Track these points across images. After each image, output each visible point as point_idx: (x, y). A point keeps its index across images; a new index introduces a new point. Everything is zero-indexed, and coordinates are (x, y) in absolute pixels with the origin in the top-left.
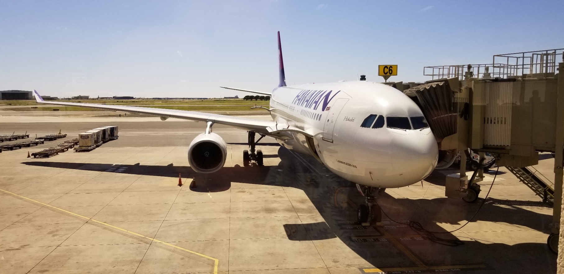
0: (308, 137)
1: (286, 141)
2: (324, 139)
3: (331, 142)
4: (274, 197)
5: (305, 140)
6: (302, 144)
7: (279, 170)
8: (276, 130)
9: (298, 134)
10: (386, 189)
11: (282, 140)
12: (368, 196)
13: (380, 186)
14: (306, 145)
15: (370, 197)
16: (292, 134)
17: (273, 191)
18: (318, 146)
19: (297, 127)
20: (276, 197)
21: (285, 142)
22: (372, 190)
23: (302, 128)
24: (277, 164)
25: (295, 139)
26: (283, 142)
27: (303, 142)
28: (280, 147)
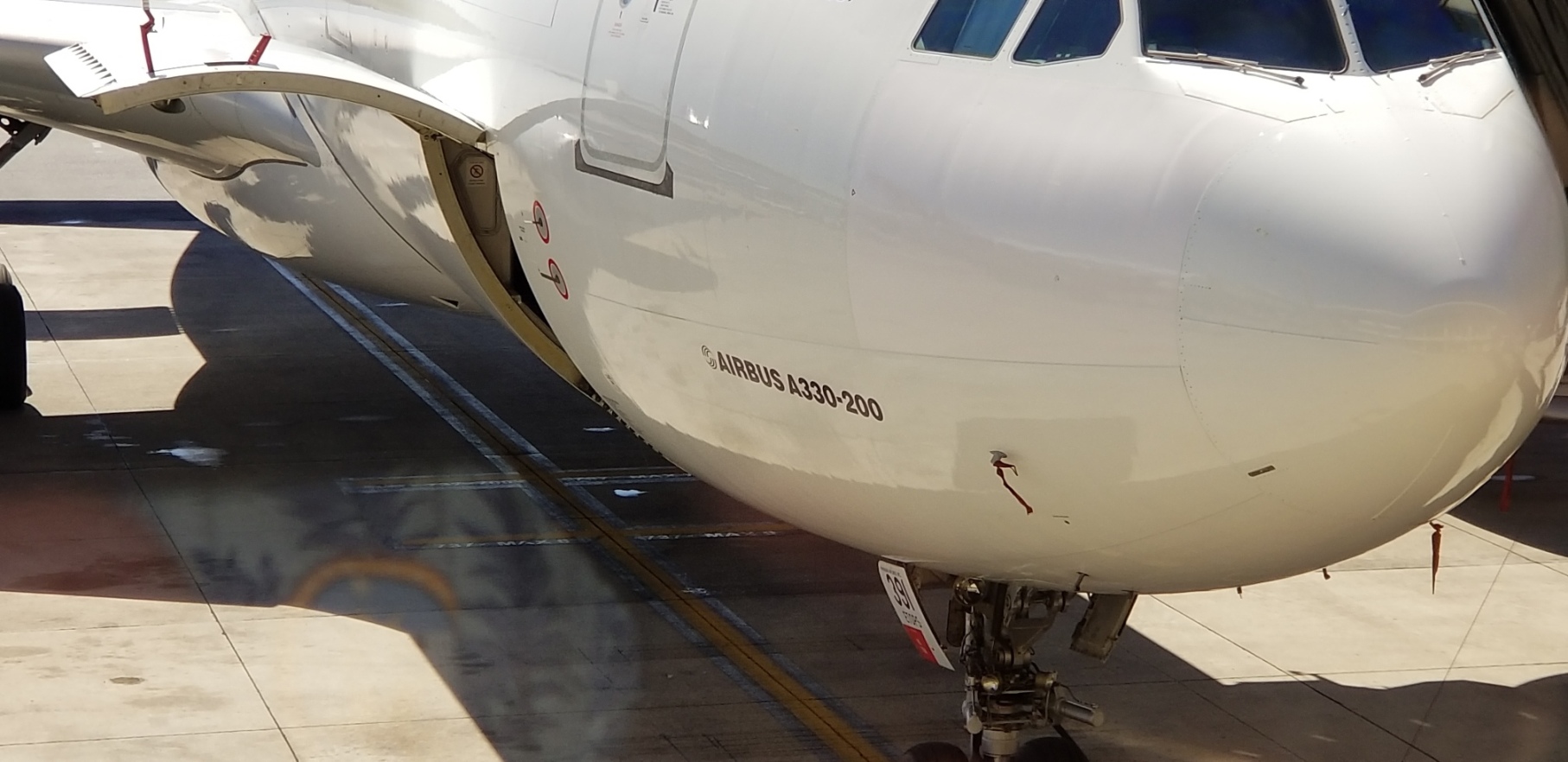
0: (446, 145)
1: (249, 177)
2: (589, 160)
3: (653, 188)
4: (138, 703)
5: (423, 171)
6: (396, 206)
7: (176, 452)
8: (145, 78)
9: (353, 112)
10: (1142, 600)
11: (207, 168)
12: (980, 672)
13: (1083, 576)
14: (433, 217)
15: (1003, 671)
16: (300, 112)
17: (126, 644)
18: (539, 222)
19: (347, 50)
20: (153, 703)
21: (243, 196)
22: (1020, 615)
23: (396, 63)
24: (165, 400)
25: (329, 168)
26: (215, 192)
27: (406, 192)
28: (191, 235)
